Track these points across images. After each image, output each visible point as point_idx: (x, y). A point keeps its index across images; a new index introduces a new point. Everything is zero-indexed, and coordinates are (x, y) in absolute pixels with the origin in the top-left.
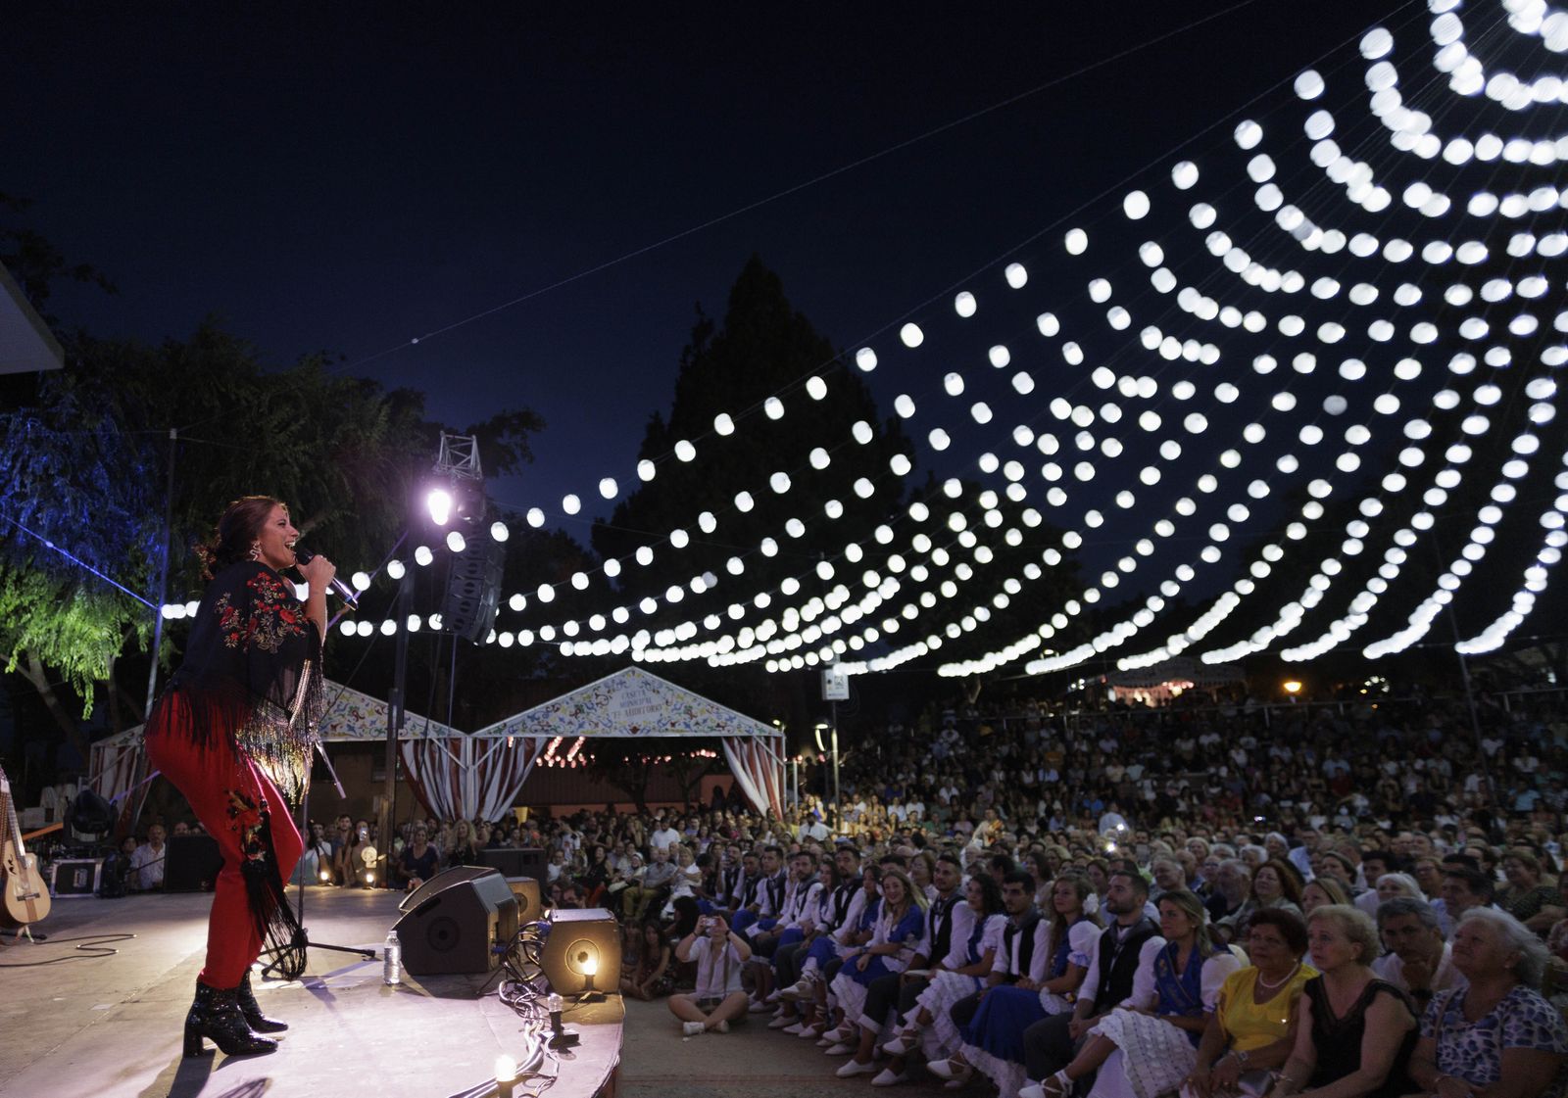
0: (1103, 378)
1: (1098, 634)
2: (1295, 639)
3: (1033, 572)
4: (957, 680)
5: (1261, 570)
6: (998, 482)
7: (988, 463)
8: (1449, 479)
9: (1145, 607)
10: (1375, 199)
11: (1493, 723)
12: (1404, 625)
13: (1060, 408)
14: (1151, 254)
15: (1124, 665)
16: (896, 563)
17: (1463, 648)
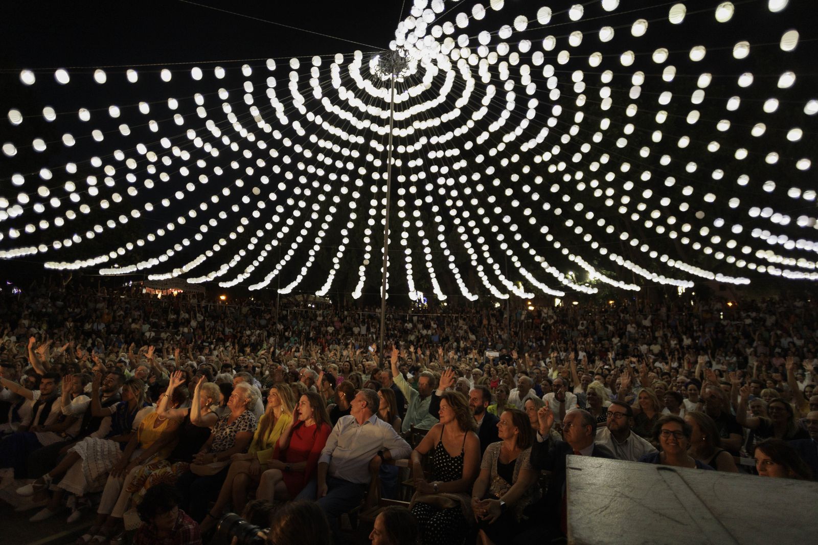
4: (56, 271)
11: (283, 319)
17: (280, 291)
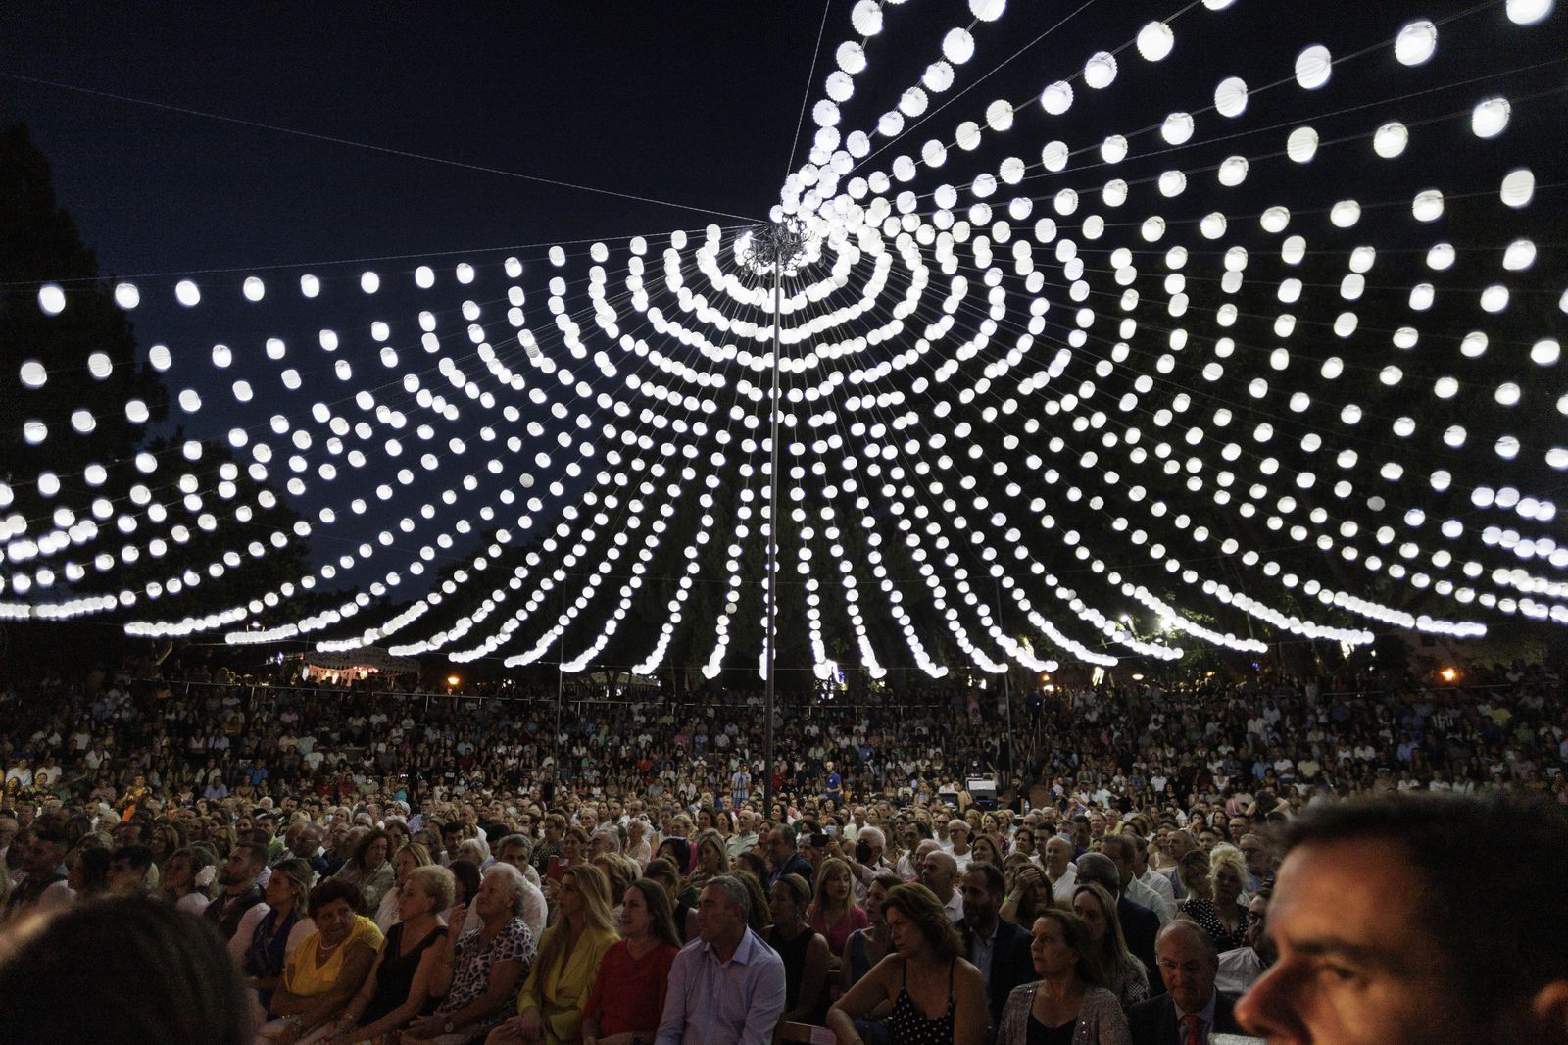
0: (365, 400)
1: (305, 617)
2: (462, 645)
3: (257, 550)
4: (146, 640)
5: (449, 588)
6: (243, 458)
7: (238, 438)
8: (580, 550)
9: (353, 600)
10: (579, 351)
11: (569, 720)
12: (532, 647)
13: (321, 412)
14: (427, 321)
15: (322, 647)
16: (103, 508)
17: (564, 667)
